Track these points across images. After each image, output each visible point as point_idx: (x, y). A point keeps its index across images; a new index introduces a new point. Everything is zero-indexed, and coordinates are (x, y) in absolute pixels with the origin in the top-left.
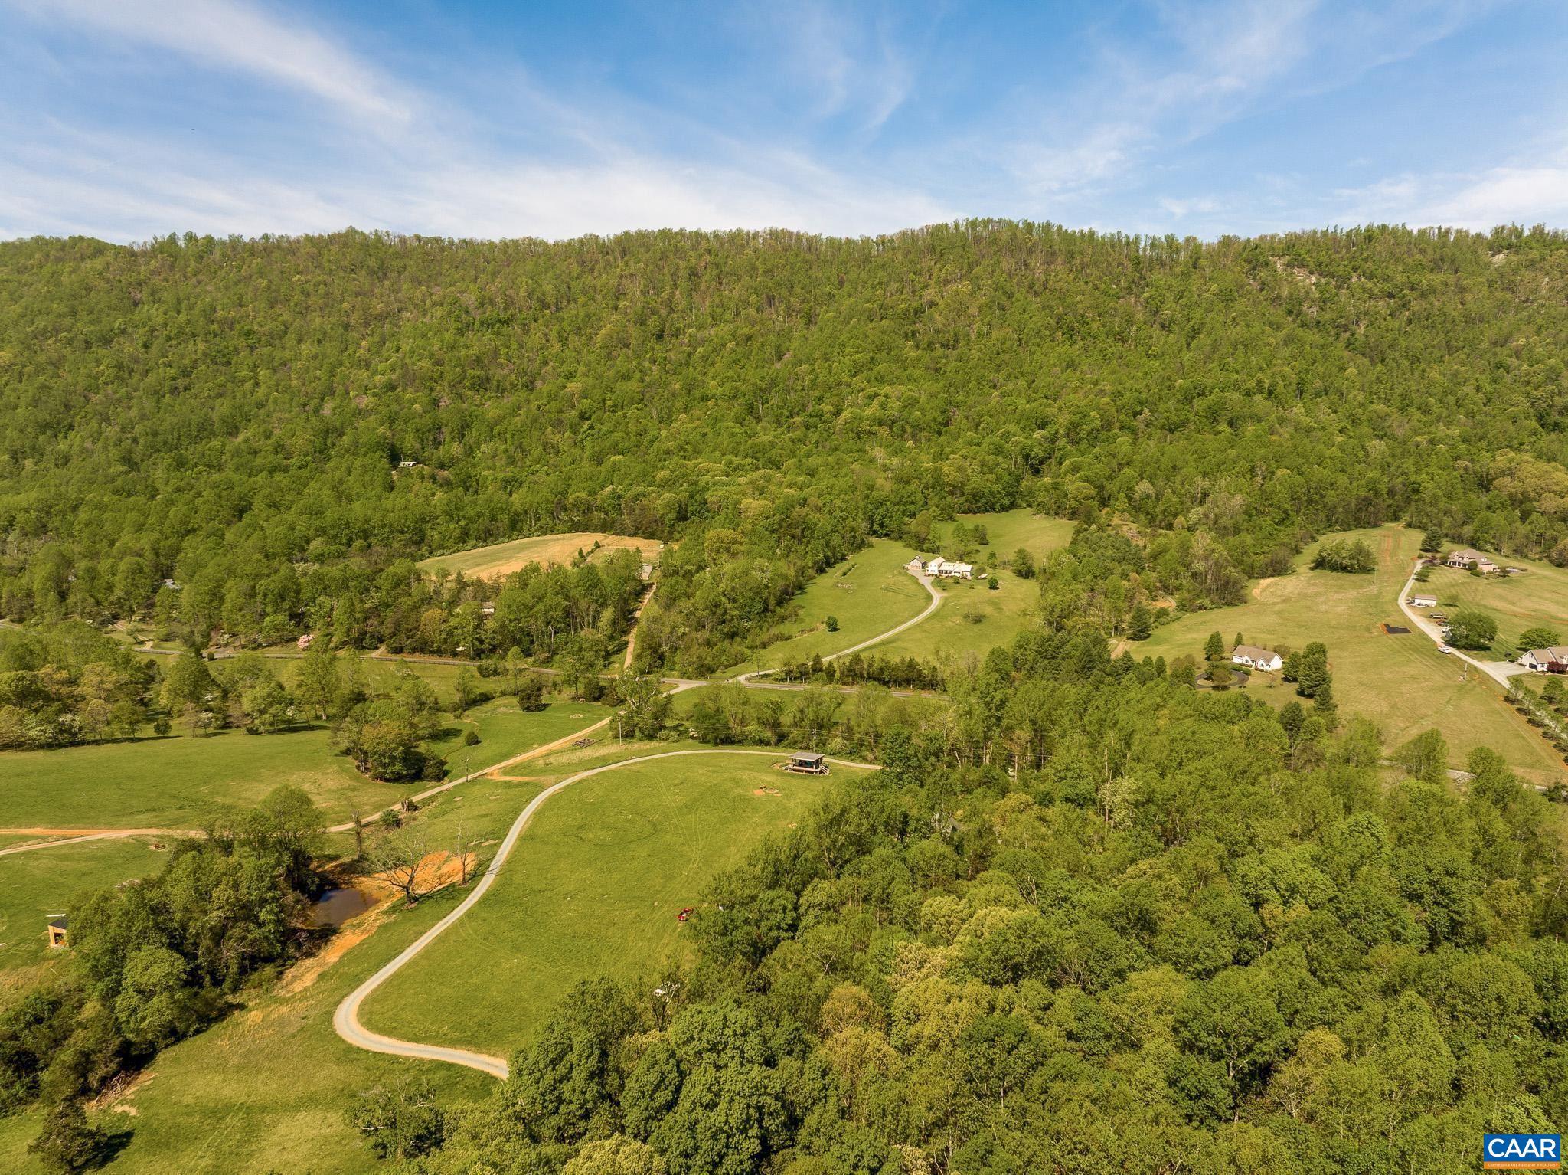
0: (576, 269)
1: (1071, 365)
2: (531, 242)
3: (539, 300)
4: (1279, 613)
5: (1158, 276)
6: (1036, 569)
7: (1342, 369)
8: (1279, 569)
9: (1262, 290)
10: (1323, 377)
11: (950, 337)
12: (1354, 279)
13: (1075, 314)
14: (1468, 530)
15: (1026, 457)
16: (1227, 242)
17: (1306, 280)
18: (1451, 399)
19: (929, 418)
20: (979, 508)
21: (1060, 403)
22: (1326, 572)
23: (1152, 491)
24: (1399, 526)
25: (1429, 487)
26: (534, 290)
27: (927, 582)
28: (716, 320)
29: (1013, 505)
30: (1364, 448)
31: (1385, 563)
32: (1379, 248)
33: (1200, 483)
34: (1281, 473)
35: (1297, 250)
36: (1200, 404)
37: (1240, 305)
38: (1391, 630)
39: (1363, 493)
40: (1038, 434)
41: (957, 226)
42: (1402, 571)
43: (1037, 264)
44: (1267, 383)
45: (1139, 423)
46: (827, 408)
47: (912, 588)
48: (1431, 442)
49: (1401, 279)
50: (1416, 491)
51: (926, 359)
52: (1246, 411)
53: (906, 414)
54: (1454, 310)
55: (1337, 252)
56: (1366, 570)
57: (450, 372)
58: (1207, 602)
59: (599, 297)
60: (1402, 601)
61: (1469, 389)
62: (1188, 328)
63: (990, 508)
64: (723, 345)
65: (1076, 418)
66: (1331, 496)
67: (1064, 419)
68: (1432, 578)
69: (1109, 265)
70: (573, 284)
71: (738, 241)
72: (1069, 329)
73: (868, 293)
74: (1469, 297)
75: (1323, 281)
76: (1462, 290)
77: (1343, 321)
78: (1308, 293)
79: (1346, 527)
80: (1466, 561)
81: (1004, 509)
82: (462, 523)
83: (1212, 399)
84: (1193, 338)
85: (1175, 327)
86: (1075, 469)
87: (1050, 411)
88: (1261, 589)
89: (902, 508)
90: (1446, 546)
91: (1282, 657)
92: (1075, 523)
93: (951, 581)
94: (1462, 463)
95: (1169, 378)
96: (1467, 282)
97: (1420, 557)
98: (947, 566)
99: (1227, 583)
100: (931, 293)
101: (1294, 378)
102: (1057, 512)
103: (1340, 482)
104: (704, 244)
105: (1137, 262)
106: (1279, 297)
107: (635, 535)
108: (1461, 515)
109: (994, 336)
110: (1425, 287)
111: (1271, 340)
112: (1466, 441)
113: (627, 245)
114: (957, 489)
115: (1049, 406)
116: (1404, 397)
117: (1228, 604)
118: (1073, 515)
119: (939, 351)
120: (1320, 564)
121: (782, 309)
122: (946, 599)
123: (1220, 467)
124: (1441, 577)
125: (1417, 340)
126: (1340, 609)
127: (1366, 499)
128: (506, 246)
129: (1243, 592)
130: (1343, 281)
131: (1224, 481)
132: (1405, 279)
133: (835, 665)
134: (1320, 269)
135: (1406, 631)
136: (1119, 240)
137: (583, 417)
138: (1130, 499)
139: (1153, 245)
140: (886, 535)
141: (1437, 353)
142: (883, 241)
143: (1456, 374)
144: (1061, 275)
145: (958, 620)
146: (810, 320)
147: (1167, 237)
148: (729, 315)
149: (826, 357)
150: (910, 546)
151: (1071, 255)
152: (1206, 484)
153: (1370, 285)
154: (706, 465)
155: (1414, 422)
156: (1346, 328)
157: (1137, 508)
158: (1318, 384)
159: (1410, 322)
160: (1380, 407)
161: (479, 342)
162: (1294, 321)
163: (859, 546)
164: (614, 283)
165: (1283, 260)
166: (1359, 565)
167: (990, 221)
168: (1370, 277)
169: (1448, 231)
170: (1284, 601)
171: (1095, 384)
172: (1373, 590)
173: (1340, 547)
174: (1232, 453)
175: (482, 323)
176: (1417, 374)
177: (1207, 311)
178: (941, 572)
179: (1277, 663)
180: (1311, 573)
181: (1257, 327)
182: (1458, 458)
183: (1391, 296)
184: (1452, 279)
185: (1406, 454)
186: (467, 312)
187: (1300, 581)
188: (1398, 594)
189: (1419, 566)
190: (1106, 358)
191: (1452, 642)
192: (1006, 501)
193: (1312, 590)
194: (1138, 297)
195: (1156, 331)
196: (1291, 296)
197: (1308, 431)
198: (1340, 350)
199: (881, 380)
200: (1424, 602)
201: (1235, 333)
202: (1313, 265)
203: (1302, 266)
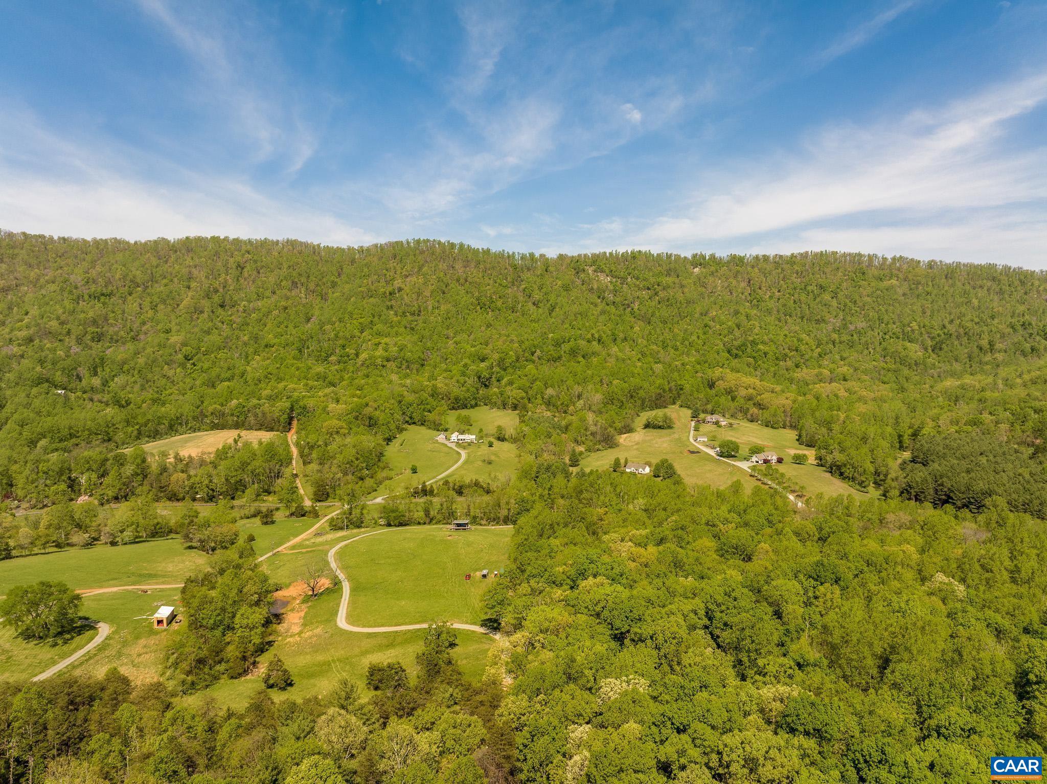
0: (155, 261)
1: (489, 326)
2: (117, 242)
3: (131, 281)
4: (637, 449)
5: (526, 275)
6: (507, 437)
7: (632, 328)
8: (628, 429)
9: (583, 284)
10: (623, 332)
11: (415, 308)
12: (629, 280)
13: (486, 297)
14: (709, 407)
15: (479, 377)
16: (561, 257)
17: (605, 279)
18: (687, 343)
19: (416, 356)
20: (458, 407)
21: (490, 347)
22: (651, 430)
23: (554, 393)
24: (676, 407)
25: (687, 387)
26: (127, 274)
27: (453, 446)
28: (259, 297)
29: (476, 405)
30: (651, 369)
31: (677, 425)
32: (639, 263)
33: (578, 389)
34: (616, 382)
35: (598, 262)
36: (566, 347)
37: (574, 293)
38: (692, 452)
39: (658, 391)
40: (483, 365)
41: (408, 243)
42: (686, 427)
43: (458, 266)
44: (596, 336)
45: (535, 358)
46: (351, 351)
47: (446, 449)
48: (683, 364)
49: (652, 280)
50: (681, 389)
51: (404, 322)
52: (590, 351)
53: (402, 354)
54: (680, 297)
55: (619, 264)
56: (670, 427)
57: (77, 330)
58: (600, 447)
59: (175, 280)
60: (691, 440)
61: (694, 337)
62: (548, 305)
63: (465, 407)
64: (270, 312)
65: (502, 355)
66: (642, 393)
67: (496, 356)
68: (701, 429)
69: (501, 269)
70: (154, 270)
71: (265, 245)
72: (483, 305)
73: (358, 281)
74: (686, 290)
75: (614, 280)
76: (682, 286)
77: (626, 302)
78: (607, 287)
79: (652, 409)
80: (714, 420)
81: (472, 407)
82: (137, 427)
83: (572, 343)
84: (552, 311)
85: (540, 305)
86: (511, 383)
87: (485, 352)
88: (623, 439)
89: (423, 407)
90: (702, 416)
91: (650, 466)
92: (517, 412)
93: (466, 444)
94: (699, 375)
95: (545, 333)
96: (684, 282)
97: (692, 420)
98: (461, 437)
99: (608, 436)
100: (398, 283)
101: (610, 333)
102: (504, 406)
103: (645, 386)
104: (244, 248)
105: (515, 267)
106: (592, 289)
107: (260, 429)
108: (704, 400)
109: (442, 308)
110: (665, 285)
111: (594, 312)
112: (699, 364)
113: (189, 246)
114: (447, 396)
115: (485, 349)
116: (663, 342)
117: (610, 447)
118: (515, 407)
119: (410, 318)
120: (647, 426)
121: (303, 290)
122: (468, 453)
123: (585, 381)
124: (704, 428)
125: (665, 312)
126: (665, 445)
127: (660, 394)
128: (97, 243)
129: (615, 441)
130: (623, 280)
131: (590, 386)
132: (655, 280)
133: (435, 487)
134: (611, 273)
135: (698, 452)
136: (503, 255)
137: (187, 358)
138: (543, 398)
139: (522, 258)
140: (414, 423)
141: (676, 319)
142: (361, 250)
143: (686, 330)
144: (474, 274)
145: (480, 463)
146: (324, 297)
147: (530, 254)
148: (268, 293)
149: (341, 320)
150: (430, 428)
151: (478, 263)
152: (580, 389)
153: (638, 283)
154: (291, 386)
155: (672, 354)
156: (629, 306)
157: (549, 403)
158: (622, 335)
159: (659, 303)
160: (654, 347)
161: (93, 310)
162: (602, 302)
163: (401, 430)
164: (185, 271)
165: (592, 268)
166: (664, 425)
167: (428, 241)
168: (637, 279)
169: (671, 255)
170: (636, 444)
171: (508, 336)
172: (676, 436)
173: (655, 418)
174: (589, 372)
175: (90, 296)
176: (667, 330)
177: (558, 296)
178: (458, 440)
179: (647, 470)
180: (644, 431)
181: (586, 306)
182: (697, 372)
183: (649, 289)
184: (677, 281)
185: (672, 371)
186: (76, 288)
187: (639, 435)
188: (688, 437)
189: (693, 424)
190: (509, 322)
191: (721, 455)
192: (473, 402)
193: (648, 438)
194: (518, 287)
195: (533, 308)
196: (598, 288)
197: (624, 360)
198: (628, 318)
199: (379, 334)
200: (702, 439)
201: (575, 308)
202: (607, 271)
203: (602, 271)
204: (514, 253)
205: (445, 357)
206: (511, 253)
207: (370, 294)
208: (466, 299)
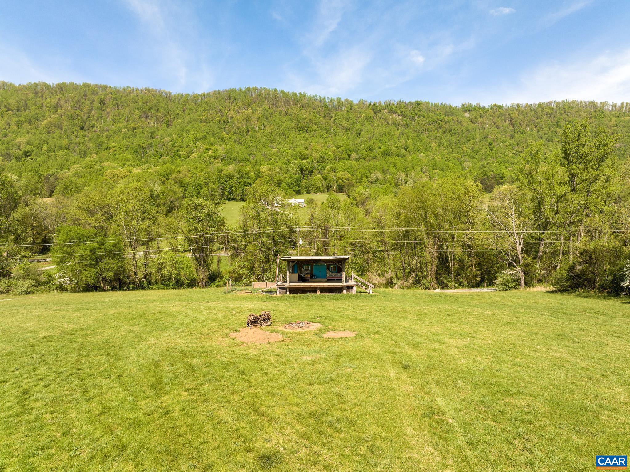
12: (416, 118)
15: (301, 170)
16: (362, 102)
17: (397, 118)
23: (380, 177)
32: (422, 107)
33: (401, 176)
40: (305, 161)
43: (279, 105)
50: (501, 177)
55: (407, 108)
67: (315, 156)
75: (405, 118)
78: (399, 122)
85: (348, 131)
86: (333, 170)
100: (230, 114)
105: (326, 107)
106: (388, 124)
118: (340, 189)
119: (239, 136)
121: (153, 119)
127: (484, 180)
130: (412, 119)
131: (413, 173)
134: (402, 114)
136: (316, 98)
137: (26, 154)
138: (369, 181)
139: (331, 101)
144: (294, 110)
146: (168, 125)
147: (337, 99)
152: (403, 176)
165: (386, 111)
177: (362, 124)
183: (433, 123)
190: (324, 138)
195: (341, 131)
196: (393, 123)
199: (212, 144)
202: (399, 112)
203: (394, 112)
204: (324, 97)
205: (269, 157)
206: (322, 98)
207: (207, 121)
208: (287, 124)
